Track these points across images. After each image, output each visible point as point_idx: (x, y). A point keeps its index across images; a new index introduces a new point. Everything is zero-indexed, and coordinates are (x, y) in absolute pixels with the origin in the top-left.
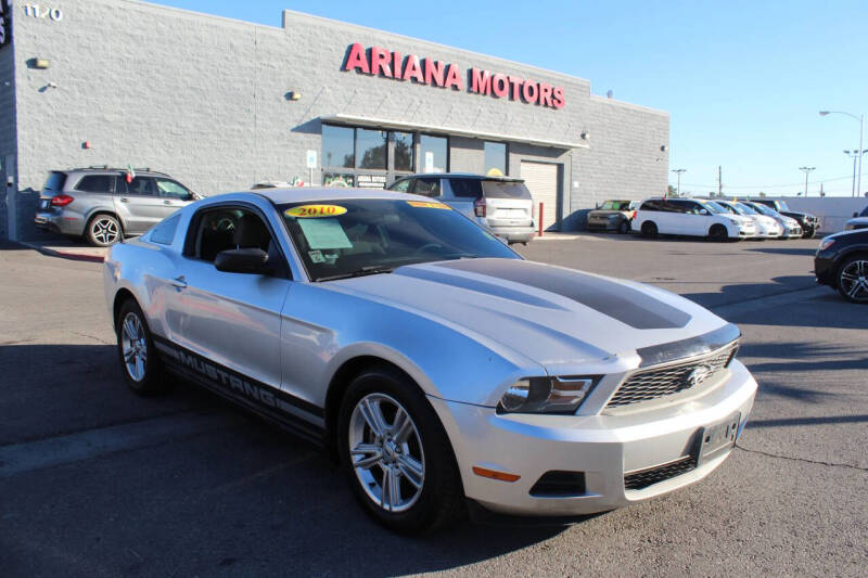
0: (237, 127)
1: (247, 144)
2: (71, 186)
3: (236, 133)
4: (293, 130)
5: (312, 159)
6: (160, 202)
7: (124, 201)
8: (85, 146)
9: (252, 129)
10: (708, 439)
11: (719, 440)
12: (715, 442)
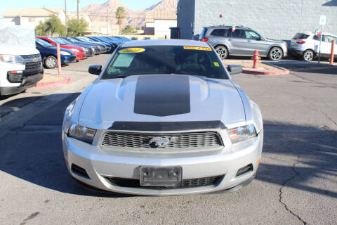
0: (292, 5)
1: (297, 13)
2: (208, 34)
3: (292, 8)
4: (323, 5)
5: (323, 21)
6: (246, 41)
7: (229, 40)
8: (221, 16)
9: (300, 6)
10: (147, 174)
11: (160, 177)
12: (156, 176)
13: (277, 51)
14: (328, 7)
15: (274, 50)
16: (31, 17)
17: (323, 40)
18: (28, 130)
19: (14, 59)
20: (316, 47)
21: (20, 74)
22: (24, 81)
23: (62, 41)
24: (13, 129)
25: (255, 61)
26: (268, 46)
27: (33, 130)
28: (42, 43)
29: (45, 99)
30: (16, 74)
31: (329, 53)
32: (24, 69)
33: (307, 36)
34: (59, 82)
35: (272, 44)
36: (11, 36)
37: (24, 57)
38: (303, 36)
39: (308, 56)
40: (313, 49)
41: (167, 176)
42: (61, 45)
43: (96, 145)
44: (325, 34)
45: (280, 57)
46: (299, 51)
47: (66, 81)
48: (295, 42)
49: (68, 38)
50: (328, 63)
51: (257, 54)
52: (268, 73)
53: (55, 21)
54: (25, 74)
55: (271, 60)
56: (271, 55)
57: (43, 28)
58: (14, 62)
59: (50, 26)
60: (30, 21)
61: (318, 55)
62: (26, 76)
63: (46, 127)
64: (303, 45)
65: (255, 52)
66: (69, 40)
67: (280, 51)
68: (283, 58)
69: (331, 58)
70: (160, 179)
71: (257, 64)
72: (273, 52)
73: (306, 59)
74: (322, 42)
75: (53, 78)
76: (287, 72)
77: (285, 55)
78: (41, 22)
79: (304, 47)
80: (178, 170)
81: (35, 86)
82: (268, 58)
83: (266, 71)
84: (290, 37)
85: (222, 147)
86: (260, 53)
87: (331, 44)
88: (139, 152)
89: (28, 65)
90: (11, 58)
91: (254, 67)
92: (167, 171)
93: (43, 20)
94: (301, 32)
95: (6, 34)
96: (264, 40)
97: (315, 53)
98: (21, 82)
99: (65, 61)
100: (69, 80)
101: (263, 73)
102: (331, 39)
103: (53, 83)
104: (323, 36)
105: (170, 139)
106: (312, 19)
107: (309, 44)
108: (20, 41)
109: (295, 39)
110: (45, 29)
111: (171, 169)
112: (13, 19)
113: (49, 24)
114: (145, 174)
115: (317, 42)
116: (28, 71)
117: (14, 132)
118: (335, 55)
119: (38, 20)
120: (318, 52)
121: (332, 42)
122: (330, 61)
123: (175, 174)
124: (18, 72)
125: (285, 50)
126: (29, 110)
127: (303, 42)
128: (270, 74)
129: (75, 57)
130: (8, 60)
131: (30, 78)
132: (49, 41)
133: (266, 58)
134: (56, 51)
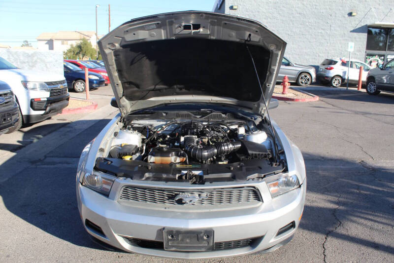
0: (321, 31)
1: (325, 39)
4: (351, 32)
5: (351, 47)
9: (329, 32)
10: (172, 237)
11: (188, 241)
12: (182, 240)
13: (306, 76)
14: (355, 34)
15: (303, 75)
16: (64, 41)
17: (351, 66)
18: (48, 164)
19: (38, 86)
20: (345, 73)
21: (44, 101)
22: (48, 109)
23: (91, 65)
24: (33, 162)
25: (284, 87)
26: (297, 72)
27: (54, 163)
28: (71, 67)
29: (69, 127)
30: (39, 101)
31: (357, 79)
32: (48, 96)
33: (335, 63)
34: (86, 108)
35: (300, 69)
36: (39, 60)
37: (49, 84)
38: (332, 62)
39: (336, 82)
40: (342, 75)
41: (196, 240)
42: (90, 69)
43: (113, 199)
44: (353, 60)
45: (309, 83)
46: (327, 77)
47: (93, 107)
48: (323, 67)
49: (98, 62)
50: (356, 89)
51: (287, 80)
52: (297, 100)
53: (85, 44)
54: (50, 101)
55: (300, 86)
56: (300, 81)
57: (74, 52)
58: (38, 89)
59: (81, 49)
60: (63, 44)
61: (345, 81)
62: (51, 103)
63: (68, 160)
64: (331, 71)
65: (284, 78)
66: (98, 64)
67: (308, 77)
68: (312, 83)
69: (359, 84)
70: (187, 243)
71: (286, 90)
72: (302, 78)
73: (334, 85)
74: (350, 69)
75: (80, 104)
76: (317, 98)
77: (313, 81)
78: (72, 45)
79: (332, 73)
80: (209, 233)
81: (61, 113)
82: (296, 84)
83: (295, 98)
84: (319, 62)
85: (261, 203)
86: (289, 78)
87: (359, 70)
88: (163, 209)
89: (52, 92)
90: (35, 85)
91: (283, 93)
92: (196, 235)
93: (75, 43)
94: (330, 58)
95: (35, 58)
96: (293, 66)
97: (343, 80)
98: (45, 110)
99: (94, 85)
100: (96, 105)
101: (293, 100)
102: (359, 65)
103: (80, 109)
104: (351, 62)
105: (199, 195)
106: (340, 46)
107: (337, 70)
108: (48, 66)
109: (324, 65)
110: (76, 53)
111: (201, 232)
112: (46, 42)
113: (80, 47)
114: (170, 237)
115: (345, 68)
116: (52, 98)
117: (34, 166)
118: (363, 82)
119: (70, 43)
120: (346, 78)
121: (360, 68)
122: (358, 88)
123: (205, 238)
124: (42, 100)
125: (314, 76)
126: (53, 140)
127: (331, 68)
128: (300, 101)
129: (104, 81)
130: (32, 87)
131: (54, 105)
132: (78, 65)
133: (295, 84)
134: (84, 75)
